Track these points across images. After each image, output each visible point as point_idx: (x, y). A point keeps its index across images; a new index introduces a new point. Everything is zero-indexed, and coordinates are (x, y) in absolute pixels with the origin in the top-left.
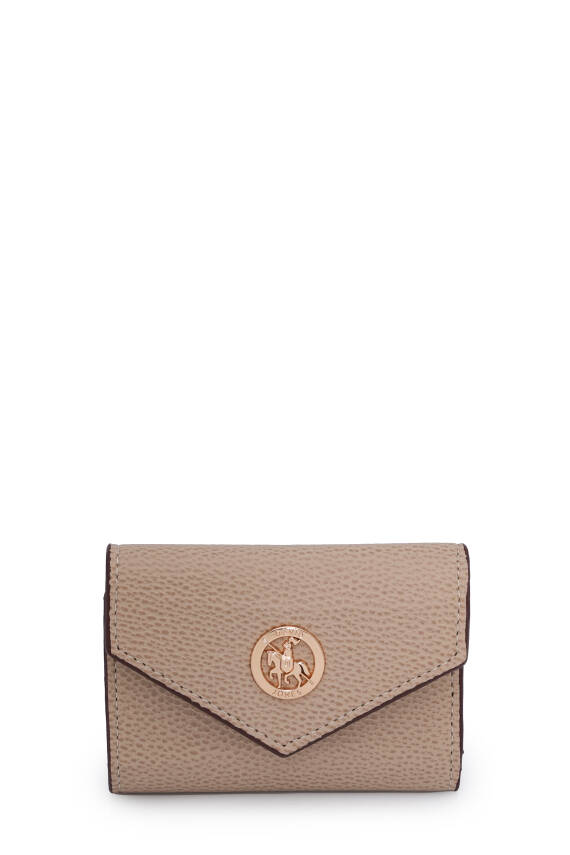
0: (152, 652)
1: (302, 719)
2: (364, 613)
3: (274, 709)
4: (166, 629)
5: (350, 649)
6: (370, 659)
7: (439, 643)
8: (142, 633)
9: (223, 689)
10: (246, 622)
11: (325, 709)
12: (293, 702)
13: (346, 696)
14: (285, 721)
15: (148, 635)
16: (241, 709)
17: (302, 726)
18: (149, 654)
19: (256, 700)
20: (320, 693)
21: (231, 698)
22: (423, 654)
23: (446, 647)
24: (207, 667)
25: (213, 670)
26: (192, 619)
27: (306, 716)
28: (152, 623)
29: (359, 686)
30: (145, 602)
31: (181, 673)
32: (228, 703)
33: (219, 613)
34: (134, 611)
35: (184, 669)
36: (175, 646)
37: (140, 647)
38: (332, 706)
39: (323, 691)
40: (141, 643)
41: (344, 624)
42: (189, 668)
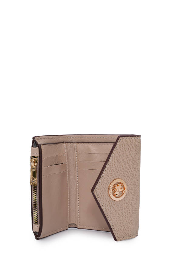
0: (120, 150)
1: (103, 196)
2: (129, 210)
3: (106, 187)
4: (126, 154)
5: (121, 208)
6: (118, 214)
7: (122, 233)
8: (125, 147)
9: (111, 171)
10: (127, 177)
11: (106, 202)
12: (108, 193)
13: (109, 208)
14: (103, 191)
15: (125, 148)
16: (106, 177)
17: (101, 196)
18: (120, 148)
19: (108, 182)
20: (110, 200)
21: (109, 174)
22: (120, 229)
23: (121, 235)
24: (117, 166)
25: (116, 168)
26: (128, 161)
27: (104, 197)
28: (128, 150)
29: (112, 212)
30: (132, 147)
31: (115, 158)
32: (107, 173)
33: (129, 169)
34: (130, 144)
35: (116, 159)
36: (122, 156)
37: (122, 146)
38: (107, 204)
39: (111, 201)
40: (123, 147)
41: (127, 205)
42: (117, 161)
